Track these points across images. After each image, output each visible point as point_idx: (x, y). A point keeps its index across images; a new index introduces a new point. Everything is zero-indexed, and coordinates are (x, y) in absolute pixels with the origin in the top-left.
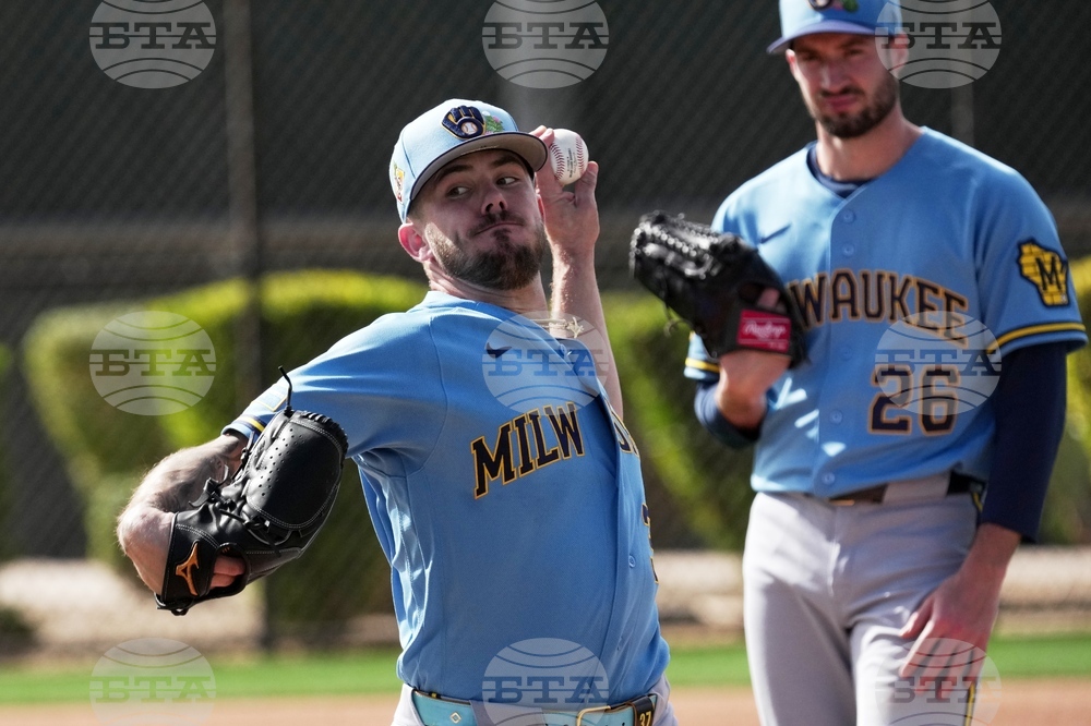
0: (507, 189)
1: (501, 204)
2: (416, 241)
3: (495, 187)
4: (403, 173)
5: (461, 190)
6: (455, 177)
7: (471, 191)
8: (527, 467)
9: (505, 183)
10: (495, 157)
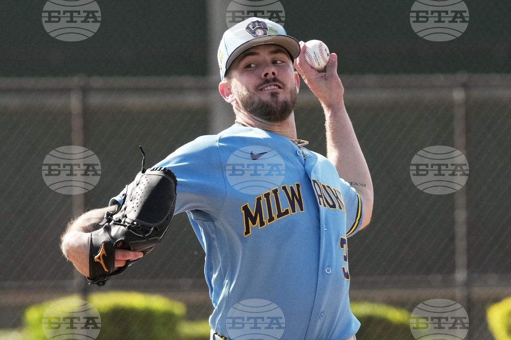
0: (277, 66)
1: (273, 73)
2: (228, 91)
3: (271, 64)
4: (223, 54)
5: (253, 65)
6: (249, 59)
7: (258, 65)
8: (271, 219)
9: (277, 63)
10: (273, 49)
